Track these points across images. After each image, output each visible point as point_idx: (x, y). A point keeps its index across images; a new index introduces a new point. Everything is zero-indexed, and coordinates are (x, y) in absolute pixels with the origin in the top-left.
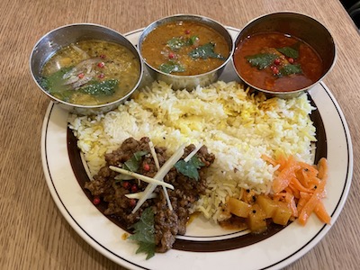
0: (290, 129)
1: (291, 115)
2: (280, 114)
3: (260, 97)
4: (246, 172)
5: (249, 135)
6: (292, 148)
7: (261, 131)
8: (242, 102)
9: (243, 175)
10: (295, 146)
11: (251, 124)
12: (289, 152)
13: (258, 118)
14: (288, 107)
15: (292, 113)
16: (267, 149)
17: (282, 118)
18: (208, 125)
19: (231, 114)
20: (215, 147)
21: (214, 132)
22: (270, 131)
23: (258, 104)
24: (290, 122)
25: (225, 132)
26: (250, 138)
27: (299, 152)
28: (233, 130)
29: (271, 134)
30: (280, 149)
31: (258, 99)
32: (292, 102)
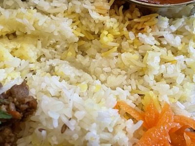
0: (172, 62)
1: (177, 41)
2: (160, 38)
3: (132, 12)
4: (84, 132)
5: (107, 69)
6: (171, 92)
7: (126, 63)
8: (101, 18)
9: (76, 136)
10: (176, 89)
11: (114, 53)
12: (165, 99)
13: (125, 44)
14: (174, 28)
15: (178, 39)
16: (132, 92)
17: (162, 46)
18: (46, 52)
19: (83, 35)
20: (43, 85)
21: (54, 62)
22: (140, 65)
23: (127, 23)
24: (175, 52)
25: (73, 63)
26: (108, 74)
27: (182, 100)
28: (85, 61)
29: (142, 70)
30: (151, 93)
31: (128, 15)
32: (180, 22)
